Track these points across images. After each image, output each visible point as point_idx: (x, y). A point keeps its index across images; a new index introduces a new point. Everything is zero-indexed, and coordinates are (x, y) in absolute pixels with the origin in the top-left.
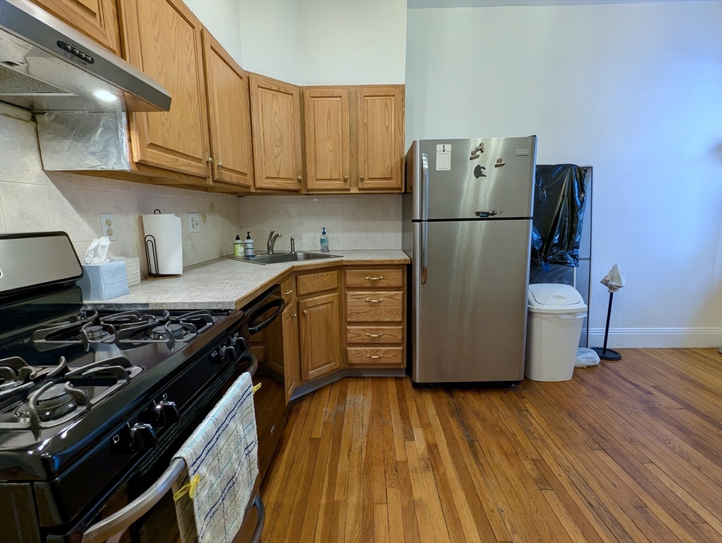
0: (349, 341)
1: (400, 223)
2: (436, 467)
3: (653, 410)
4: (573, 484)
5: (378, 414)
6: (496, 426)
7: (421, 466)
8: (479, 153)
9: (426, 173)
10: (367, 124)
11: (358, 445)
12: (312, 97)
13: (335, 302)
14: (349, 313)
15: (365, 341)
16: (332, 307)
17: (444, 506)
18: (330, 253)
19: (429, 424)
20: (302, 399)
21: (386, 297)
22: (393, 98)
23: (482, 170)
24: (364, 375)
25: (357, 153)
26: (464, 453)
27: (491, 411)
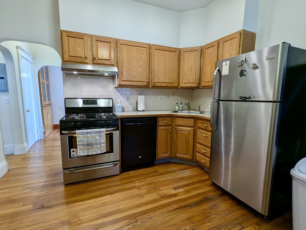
0: (197, 150)
5: (182, 179)
11: (162, 179)
12: (205, 49)
13: (191, 132)
14: (197, 138)
19: (189, 192)
22: (235, 39)
23: (244, 72)
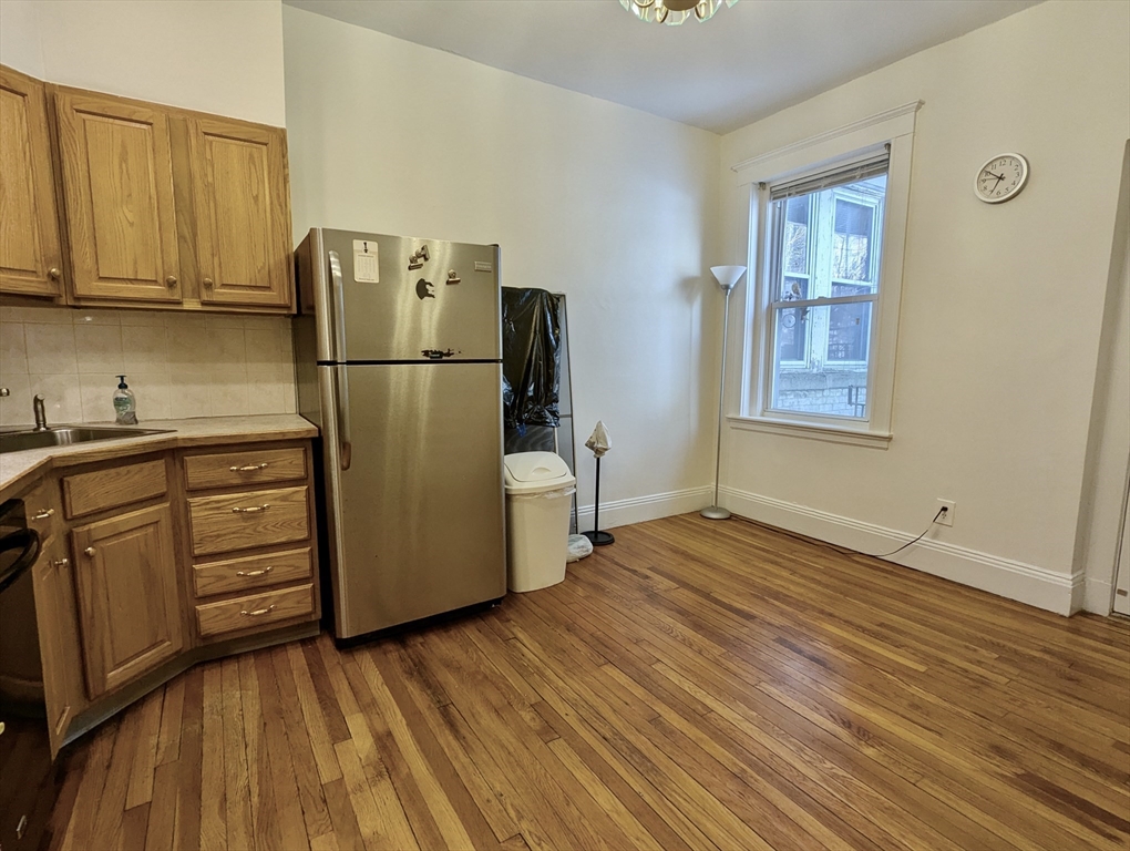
0: (200, 593)
1: (290, 368)
2: (395, 768)
3: (653, 597)
4: (583, 720)
5: (277, 715)
6: (477, 672)
7: (369, 777)
8: (421, 261)
9: (338, 284)
10: (213, 185)
11: (242, 783)
12: (77, 111)
13: (162, 523)
14: (196, 538)
15: (236, 587)
16: (156, 532)
17: (416, 826)
18: (140, 426)
19: (374, 702)
20: (90, 737)
21: (275, 499)
22: (264, 147)
23: (428, 286)
24: (237, 652)
25: (195, 235)
26: (436, 731)
27: (467, 652)
